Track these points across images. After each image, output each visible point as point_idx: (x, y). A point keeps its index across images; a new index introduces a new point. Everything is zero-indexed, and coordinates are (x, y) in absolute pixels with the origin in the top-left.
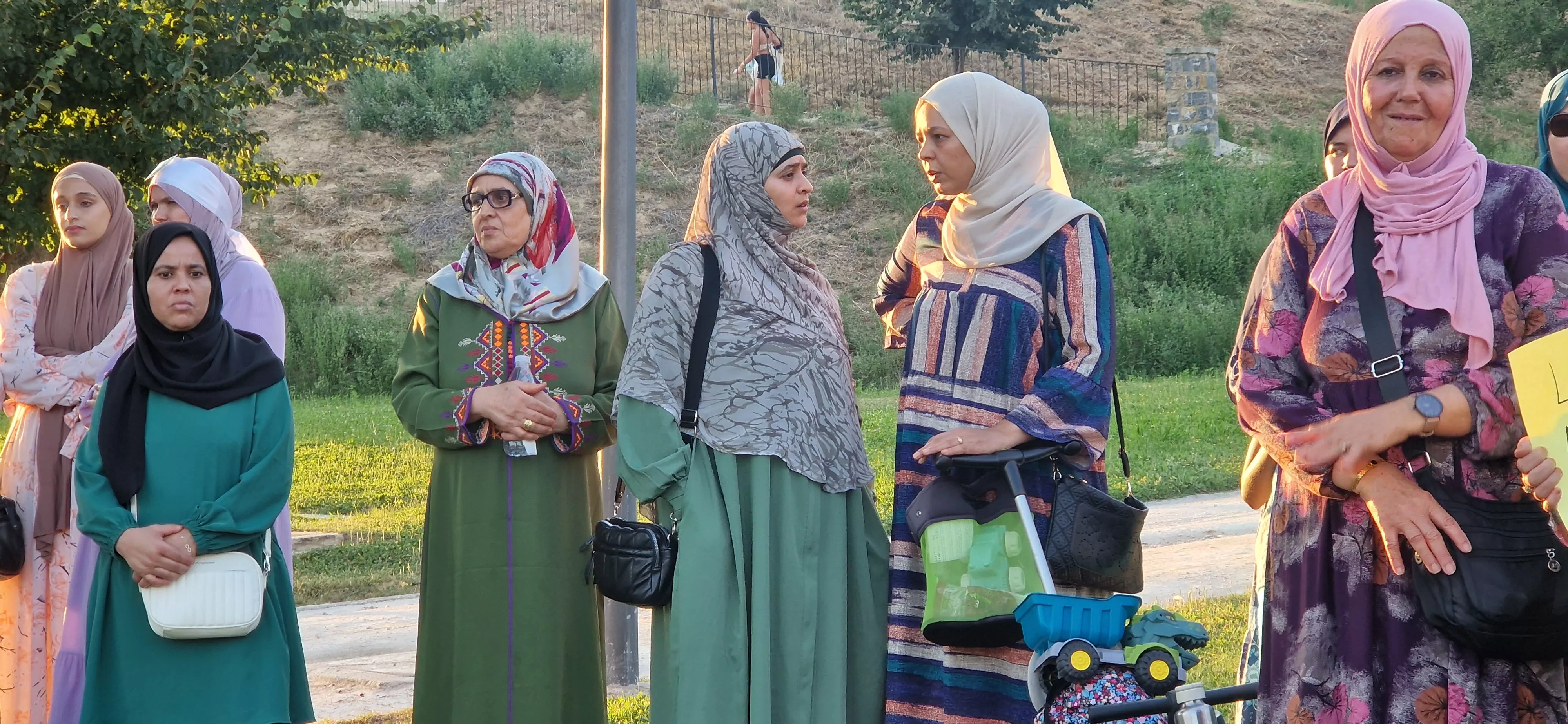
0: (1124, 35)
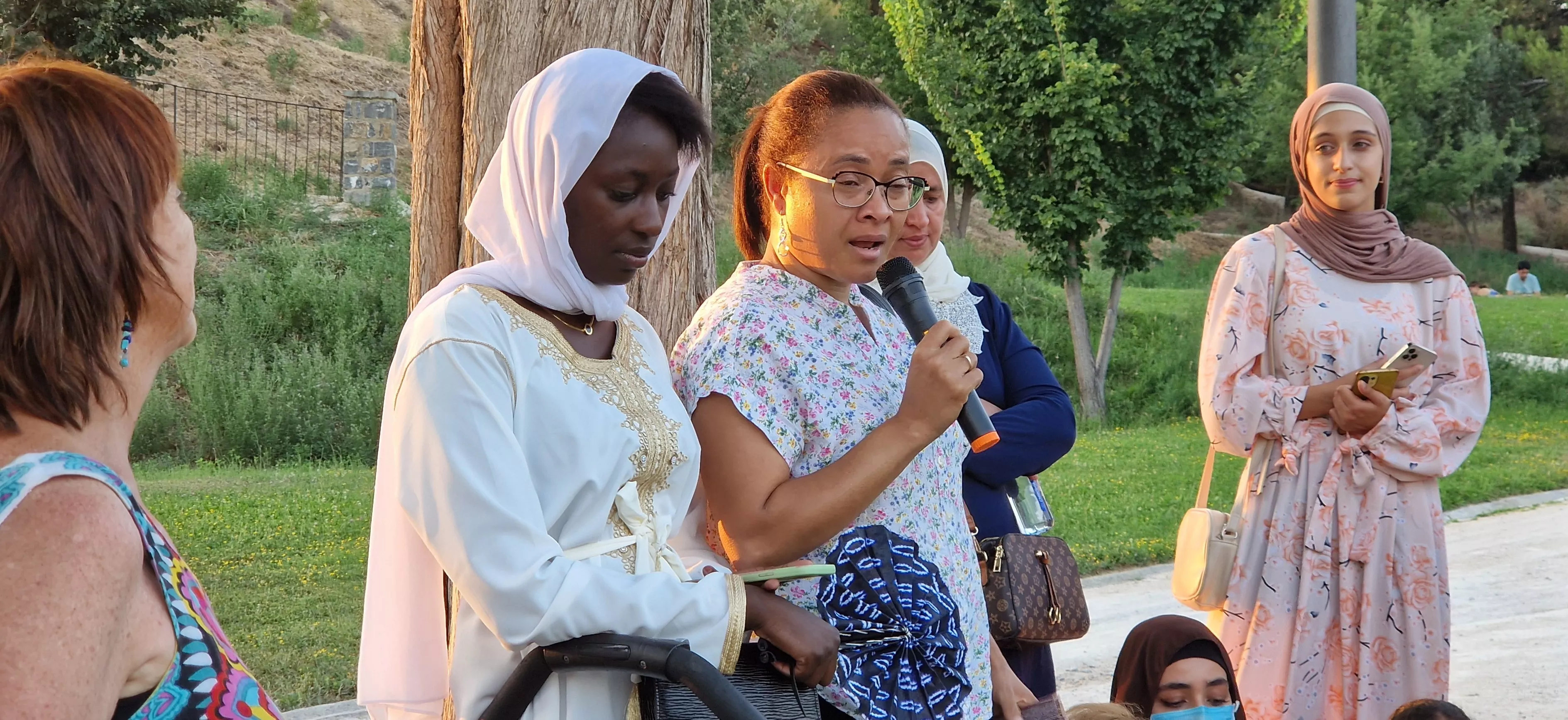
0: (185, 75)
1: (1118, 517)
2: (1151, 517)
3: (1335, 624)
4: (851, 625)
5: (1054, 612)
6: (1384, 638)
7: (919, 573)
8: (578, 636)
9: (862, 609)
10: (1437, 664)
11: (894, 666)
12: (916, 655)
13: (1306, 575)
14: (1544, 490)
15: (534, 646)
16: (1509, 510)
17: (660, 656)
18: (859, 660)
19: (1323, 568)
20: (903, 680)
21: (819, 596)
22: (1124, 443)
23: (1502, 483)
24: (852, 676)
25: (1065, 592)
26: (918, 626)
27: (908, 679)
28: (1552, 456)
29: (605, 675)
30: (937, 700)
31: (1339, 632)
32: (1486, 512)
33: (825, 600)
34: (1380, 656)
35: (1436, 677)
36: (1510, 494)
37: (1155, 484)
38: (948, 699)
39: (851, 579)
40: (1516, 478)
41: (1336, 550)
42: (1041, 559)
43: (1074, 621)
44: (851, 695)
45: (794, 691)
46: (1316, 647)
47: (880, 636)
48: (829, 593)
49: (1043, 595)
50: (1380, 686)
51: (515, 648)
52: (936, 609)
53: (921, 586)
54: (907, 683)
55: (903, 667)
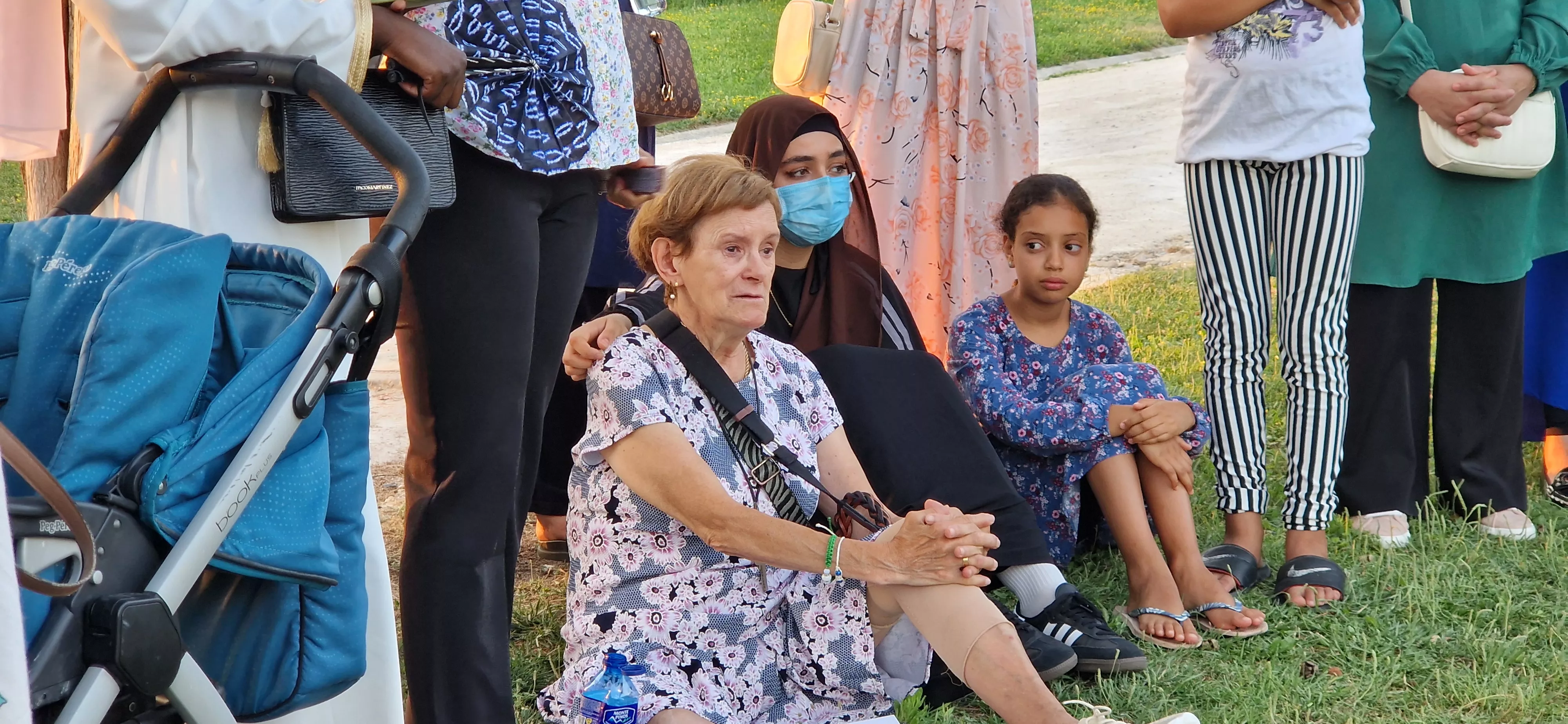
1: (714, 78)
2: (745, 78)
3: (933, 109)
4: (479, 53)
5: (666, 89)
6: (978, 121)
7: (547, 12)
8: (204, 54)
9: (490, 38)
10: (1026, 144)
11: (522, 96)
12: (544, 87)
13: (904, 63)
14: (1109, 55)
15: (161, 67)
16: (1078, 72)
17: (288, 71)
18: (487, 87)
19: (921, 55)
20: (531, 110)
21: (447, 24)
22: (719, 16)
23: (1072, 49)
24: (480, 103)
25: (677, 72)
26: (546, 61)
27: (535, 109)
28: (1117, 25)
29: (233, 92)
30: (565, 133)
31: (937, 117)
32: (1057, 74)
33: (453, 29)
34: (974, 138)
35: (1025, 157)
36: (1079, 59)
37: (750, 51)
38: (575, 132)
39: (479, 10)
40: (1084, 44)
41: (934, 38)
42: (655, 39)
43: (685, 100)
44: (479, 119)
45: (424, 115)
46: (916, 129)
47: (508, 66)
48: (457, 21)
49: (656, 73)
50: (973, 166)
51: (141, 67)
52: (563, 47)
53: (549, 23)
54: (535, 113)
55: (530, 97)
